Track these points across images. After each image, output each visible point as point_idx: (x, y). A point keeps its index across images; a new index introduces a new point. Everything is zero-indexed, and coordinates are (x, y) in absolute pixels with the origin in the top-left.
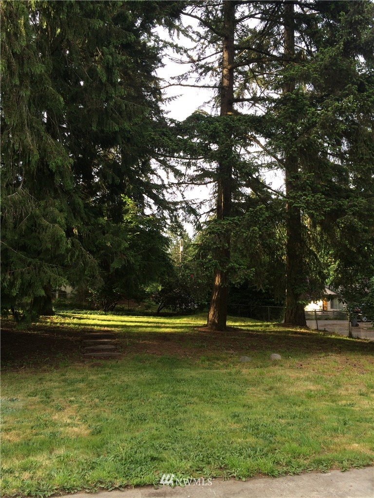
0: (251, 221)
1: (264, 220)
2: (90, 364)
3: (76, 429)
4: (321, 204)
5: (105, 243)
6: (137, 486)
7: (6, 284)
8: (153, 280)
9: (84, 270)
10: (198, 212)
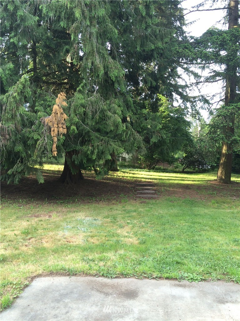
2: (140, 202)
3: (130, 240)
5: (147, 126)
6: (167, 278)
7: (89, 152)
8: (179, 150)
9: (134, 143)
10: (211, 102)
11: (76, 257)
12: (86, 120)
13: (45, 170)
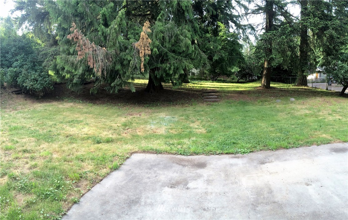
0: (281, 33)
1: (288, 33)
2: (206, 104)
3: (200, 130)
4: (317, 24)
5: (210, 47)
6: (227, 154)
7: (167, 68)
8: (234, 65)
9: (201, 61)
10: (256, 29)
11: (161, 142)
12: (164, 44)
13: (135, 83)
